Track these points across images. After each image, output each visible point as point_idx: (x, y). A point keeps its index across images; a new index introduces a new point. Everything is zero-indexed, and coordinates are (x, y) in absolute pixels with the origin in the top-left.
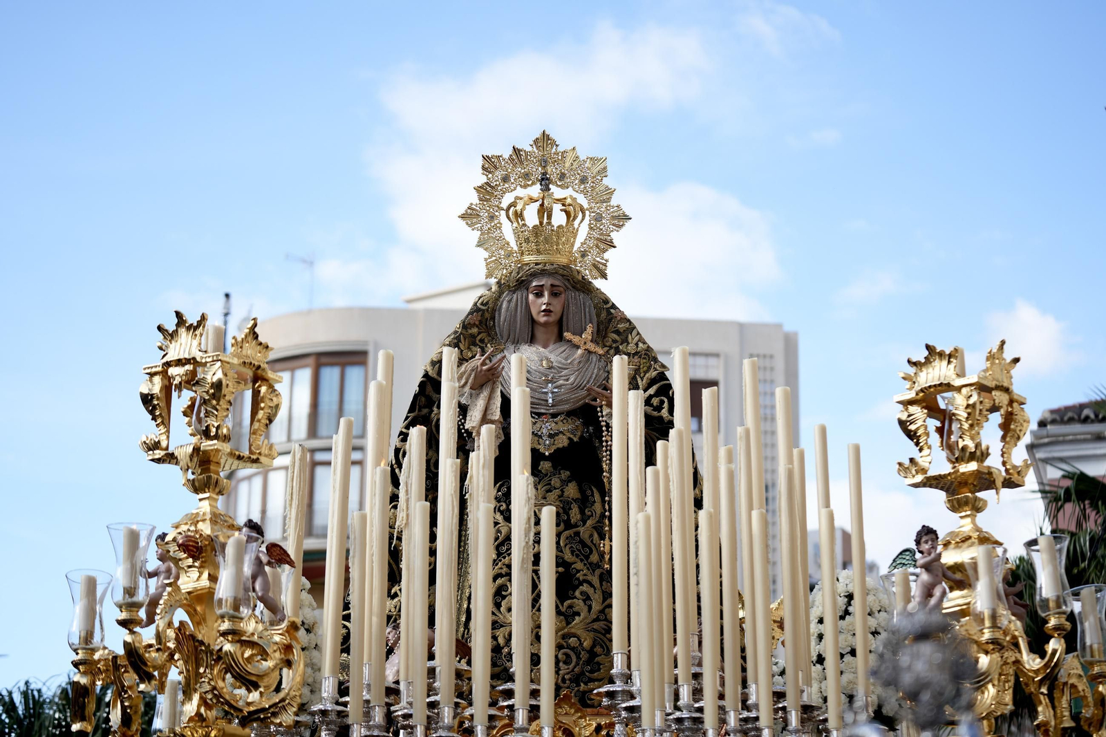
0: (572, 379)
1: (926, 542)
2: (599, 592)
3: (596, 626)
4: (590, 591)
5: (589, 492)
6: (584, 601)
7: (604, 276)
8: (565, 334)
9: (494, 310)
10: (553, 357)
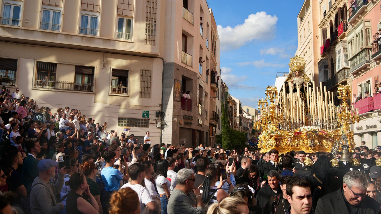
10: (298, 79)
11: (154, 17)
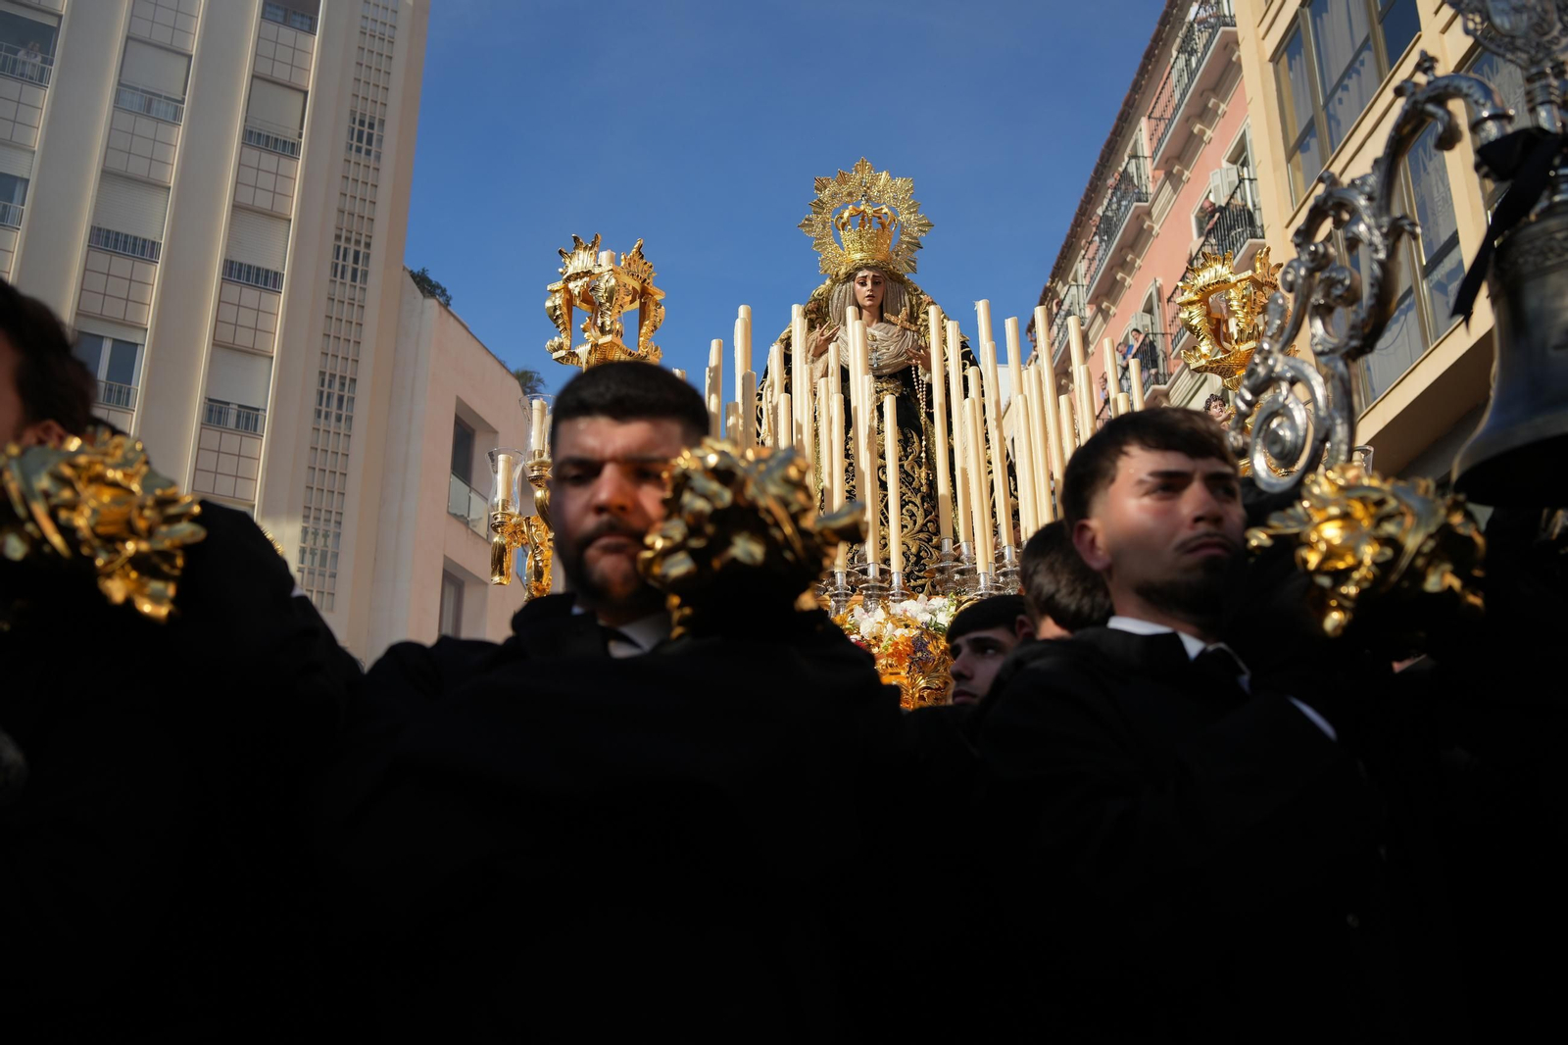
0: (892, 348)
1: (1216, 407)
2: (921, 510)
3: (921, 536)
4: (915, 509)
5: (909, 435)
6: (910, 517)
7: (914, 270)
8: (885, 315)
9: (828, 299)
10: (876, 333)
11: (334, 506)
